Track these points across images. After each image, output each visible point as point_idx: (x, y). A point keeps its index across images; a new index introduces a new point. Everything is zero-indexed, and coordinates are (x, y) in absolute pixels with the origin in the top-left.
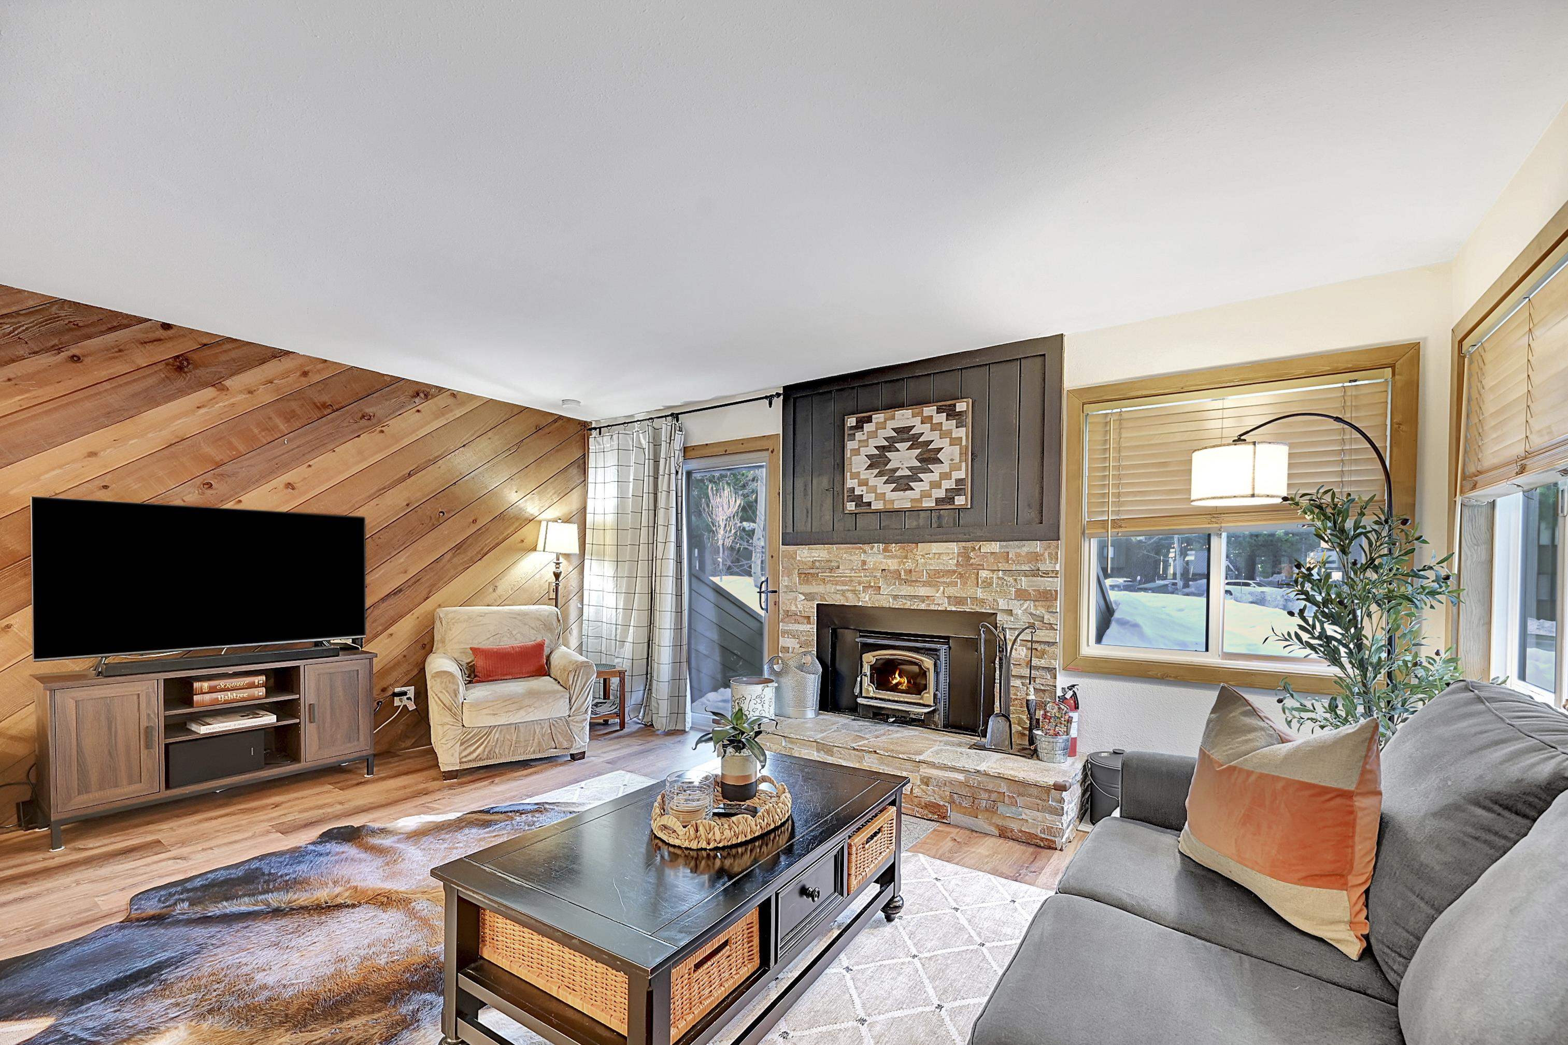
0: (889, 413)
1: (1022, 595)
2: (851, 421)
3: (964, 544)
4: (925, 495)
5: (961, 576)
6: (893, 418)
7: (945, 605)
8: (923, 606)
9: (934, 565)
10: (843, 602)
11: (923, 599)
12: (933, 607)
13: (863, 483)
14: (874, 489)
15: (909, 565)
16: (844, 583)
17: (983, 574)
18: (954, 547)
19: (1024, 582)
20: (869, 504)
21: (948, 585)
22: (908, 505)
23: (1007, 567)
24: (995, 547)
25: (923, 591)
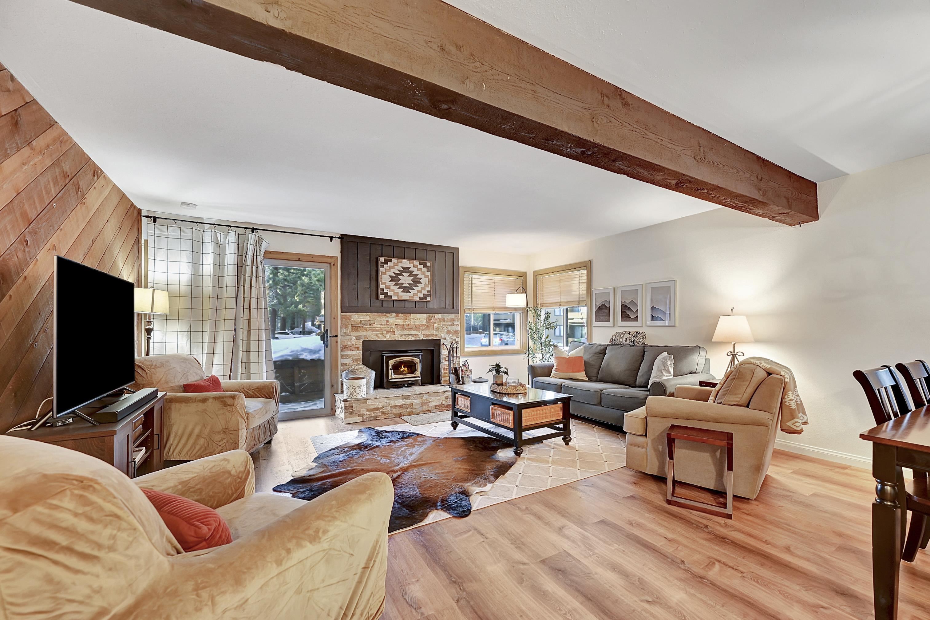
0: (400, 260)
1: (449, 333)
2: (382, 260)
3: (429, 314)
4: (415, 295)
5: (428, 326)
6: (401, 262)
7: (421, 338)
8: (413, 339)
9: (418, 322)
10: (377, 339)
11: (413, 336)
12: (418, 339)
13: (388, 287)
14: (393, 290)
15: (408, 322)
16: (377, 331)
17: (436, 325)
18: (425, 316)
19: (449, 328)
20: (391, 296)
21: (423, 330)
22: (408, 299)
23: (444, 323)
24: (440, 316)
25: (414, 333)
